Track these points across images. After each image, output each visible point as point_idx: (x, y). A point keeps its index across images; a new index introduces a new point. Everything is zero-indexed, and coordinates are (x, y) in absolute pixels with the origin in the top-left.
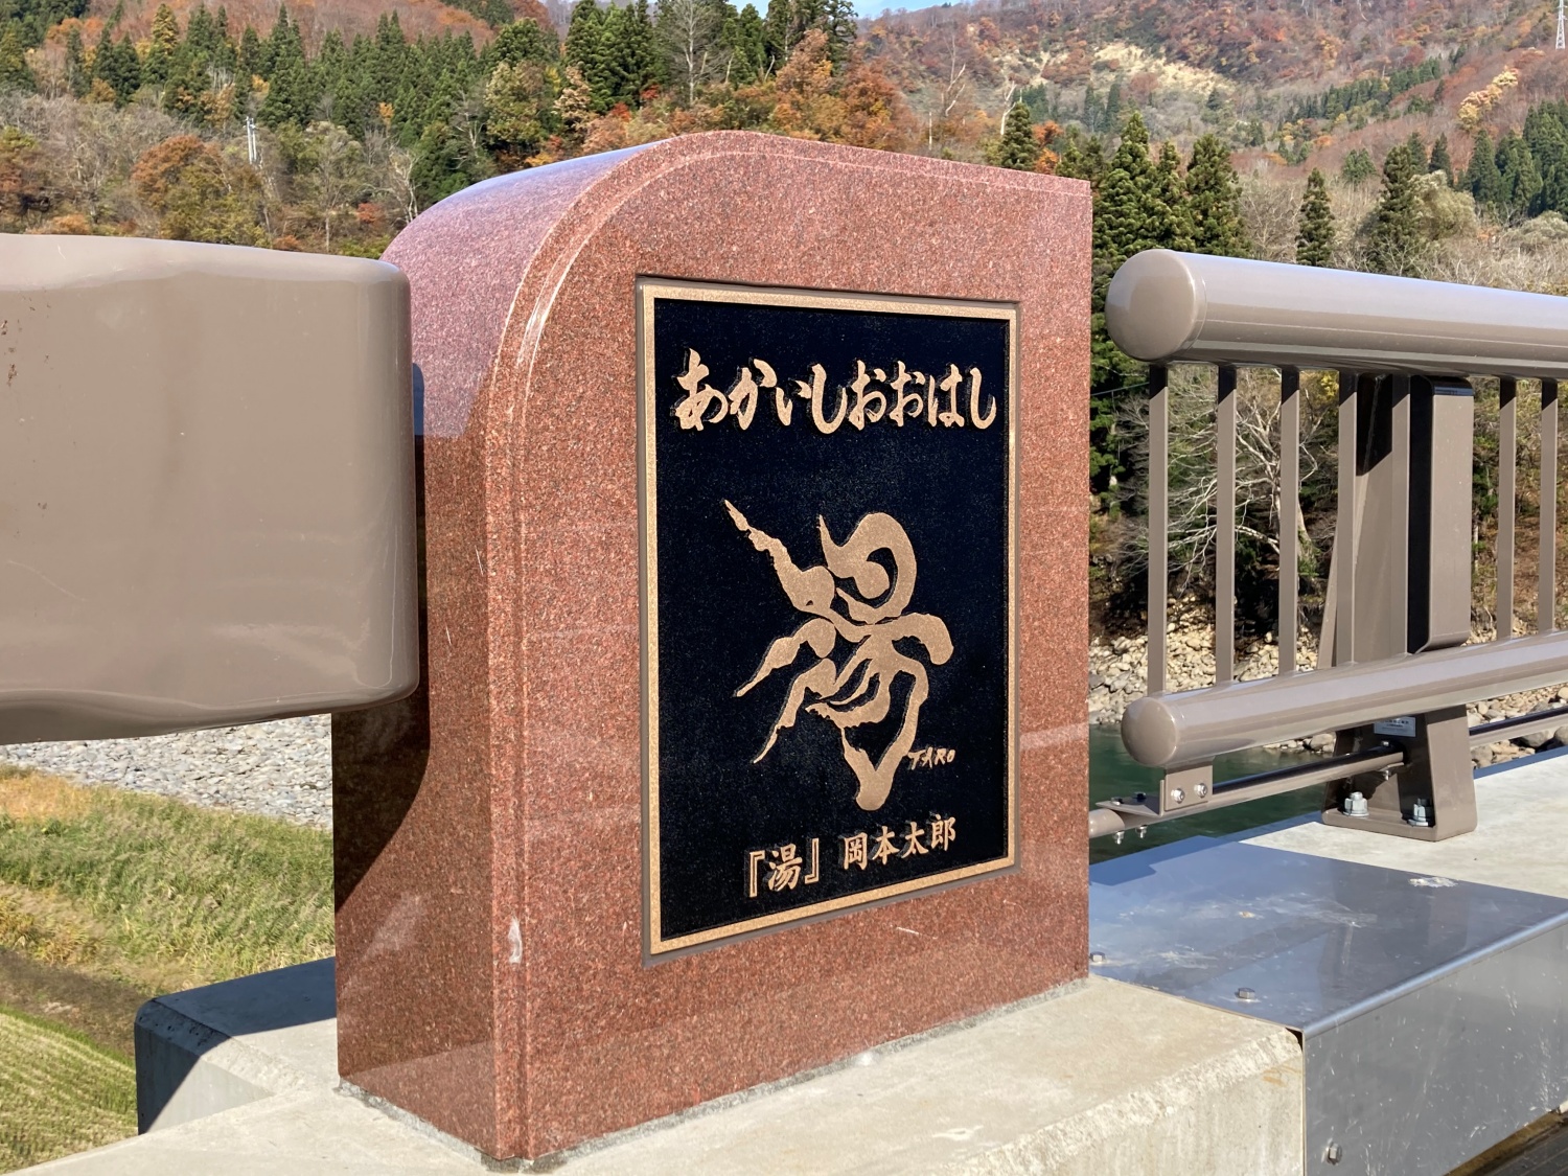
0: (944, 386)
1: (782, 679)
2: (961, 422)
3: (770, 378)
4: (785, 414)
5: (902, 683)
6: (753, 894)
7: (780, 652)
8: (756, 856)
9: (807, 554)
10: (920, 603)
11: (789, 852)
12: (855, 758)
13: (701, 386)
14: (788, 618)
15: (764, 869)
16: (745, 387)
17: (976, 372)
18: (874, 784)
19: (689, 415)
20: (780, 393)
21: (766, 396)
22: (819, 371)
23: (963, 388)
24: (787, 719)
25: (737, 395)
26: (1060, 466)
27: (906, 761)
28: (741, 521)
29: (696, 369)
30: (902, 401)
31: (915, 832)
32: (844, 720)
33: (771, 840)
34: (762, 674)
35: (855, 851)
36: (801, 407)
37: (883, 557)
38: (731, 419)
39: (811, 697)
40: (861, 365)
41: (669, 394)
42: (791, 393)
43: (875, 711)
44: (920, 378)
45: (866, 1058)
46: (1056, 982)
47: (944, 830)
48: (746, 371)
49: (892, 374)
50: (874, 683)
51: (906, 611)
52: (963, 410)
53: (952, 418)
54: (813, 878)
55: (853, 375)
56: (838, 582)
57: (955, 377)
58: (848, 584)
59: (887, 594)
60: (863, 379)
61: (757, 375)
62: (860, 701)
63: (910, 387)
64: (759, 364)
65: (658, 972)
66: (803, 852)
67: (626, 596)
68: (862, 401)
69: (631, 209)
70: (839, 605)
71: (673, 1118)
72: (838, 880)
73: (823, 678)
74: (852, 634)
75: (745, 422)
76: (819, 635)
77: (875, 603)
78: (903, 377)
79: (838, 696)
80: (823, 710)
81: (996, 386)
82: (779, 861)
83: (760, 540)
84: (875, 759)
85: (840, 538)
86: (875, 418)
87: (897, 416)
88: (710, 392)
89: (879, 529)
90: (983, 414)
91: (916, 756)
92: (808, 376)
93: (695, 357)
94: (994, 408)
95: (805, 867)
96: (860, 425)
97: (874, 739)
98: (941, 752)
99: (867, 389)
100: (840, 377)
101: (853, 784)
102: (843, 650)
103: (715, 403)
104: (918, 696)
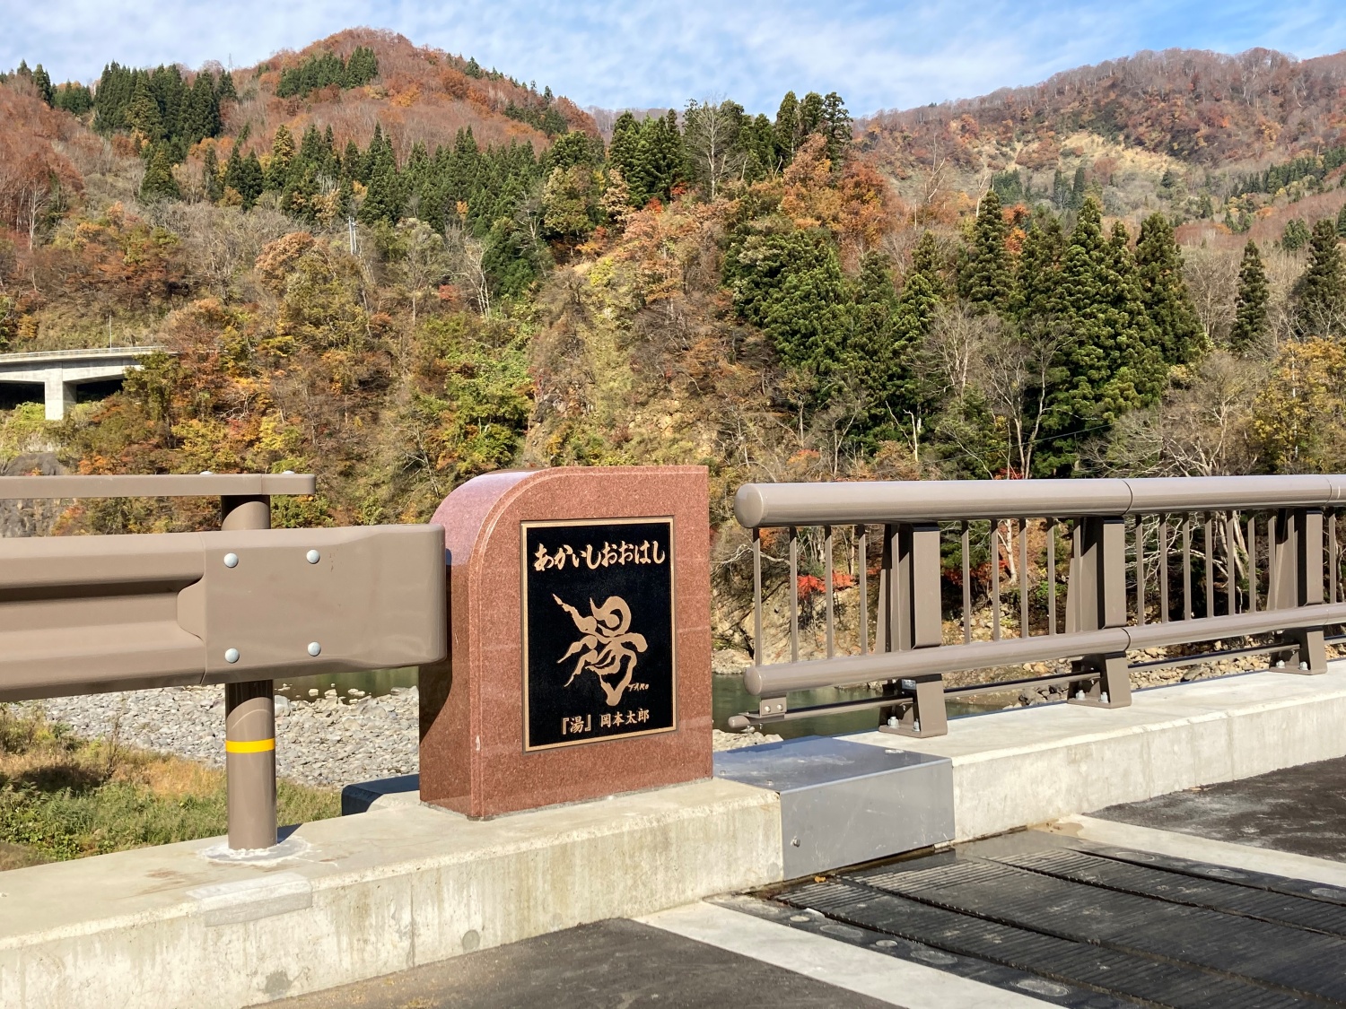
0: (642, 549)
1: (576, 657)
2: (649, 561)
3: (570, 551)
4: (576, 563)
5: (626, 659)
6: (564, 733)
7: (575, 647)
8: (566, 720)
9: (585, 612)
10: (632, 629)
11: (578, 719)
12: (606, 686)
13: (544, 556)
14: (578, 635)
15: (569, 725)
16: (561, 555)
17: (656, 543)
18: (613, 696)
19: (539, 566)
20: (574, 556)
21: (569, 558)
22: (590, 548)
23: (650, 550)
24: (578, 671)
25: (557, 557)
26: (694, 576)
27: (627, 688)
28: (559, 601)
29: (542, 549)
30: (624, 556)
31: (631, 715)
32: (600, 672)
33: (572, 714)
34: (568, 655)
35: (606, 720)
36: (583, 561)
37: (617, 612)
38: (555, 566)
39: (587, 663)
40: (607, 544)
41: (532, 559)
42: (578, 555)
43: (615, 669)
44: (631, 547)
45: (611, 798)
46: (696, 778)
47: (644, 715)
48: (561, 549)
49: (619, 546)
50: (613, 659)
51: (626, 632)
52: (650, 556)
53: (646, 560)
54: (588, 729)
55: (603, 547)
56: (598, 622)
57: (646, 545)
58: (603, 623)
59: (618, 627)
60: (607, 548)
61: (565, 550)
62: (607, 665)
63: (626, 551)
64: (565, 546)
65: (528, 758)
66: (584, 719)
67: (516, 628)
68: (607, 556)
69: (518, 500)
70: (599, 630)
71: (534, 809)
72: (598, 731)
73: (592, 657)
74: (604, 641)
75: (560, 567)
76: (590, 642)
77: (614, 629)
78: (624, 547)
79: (599, 663)
80: (592, 668)
81: (665, 547)
82: (574, 722)
83: (567, 608)
84: (614, 687)
85: (599, 605)
86: (612, 562)
87: (622, 561)
88: (547, 557)
89: (615, 602)
90: (659, 557)
91: (631, 686)
92: (585, 550)
93: (541, 546)
94: (664, 555)
95: (585, 725)
96: (606, 565)
97: (614, 680)
98: (642, 685)
99: (609, 552)
100: (598, 548)
101: (605, 696)
102: (600, 647)
103: (549, 561)
104: (632, 664)
